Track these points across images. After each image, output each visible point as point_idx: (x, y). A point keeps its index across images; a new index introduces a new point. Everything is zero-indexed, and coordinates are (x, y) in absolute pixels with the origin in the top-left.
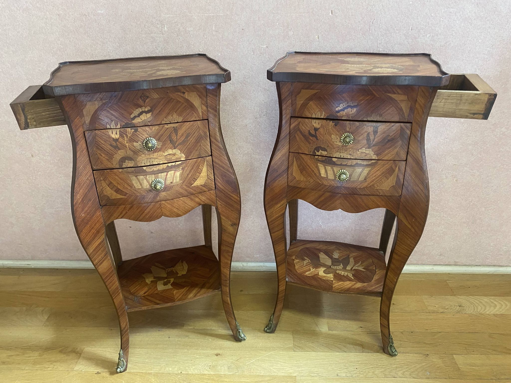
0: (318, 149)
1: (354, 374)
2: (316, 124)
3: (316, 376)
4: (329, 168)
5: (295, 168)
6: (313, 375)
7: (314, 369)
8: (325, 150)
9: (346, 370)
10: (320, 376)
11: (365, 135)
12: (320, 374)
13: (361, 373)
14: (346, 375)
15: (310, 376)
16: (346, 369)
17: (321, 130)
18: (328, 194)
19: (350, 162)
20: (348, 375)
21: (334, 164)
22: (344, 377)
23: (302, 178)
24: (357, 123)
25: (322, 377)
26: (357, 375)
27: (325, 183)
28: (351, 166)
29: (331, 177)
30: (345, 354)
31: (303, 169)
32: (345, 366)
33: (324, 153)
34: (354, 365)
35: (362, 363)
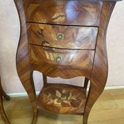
0: (44, 42)
2: (42, 27)
4: (51, 54)
5: (32, 53)
8: (47, 43)
11: (71, 34)
17: (45, 31)
18: (52, 69)
19: (62, 51)
21: (53, 51)
23: (37, 60)
24: (66, 27)
27: (50, 63)
28: (63, 53)
29: (52, 59)
31: (37, 54)
33: (48, 45)
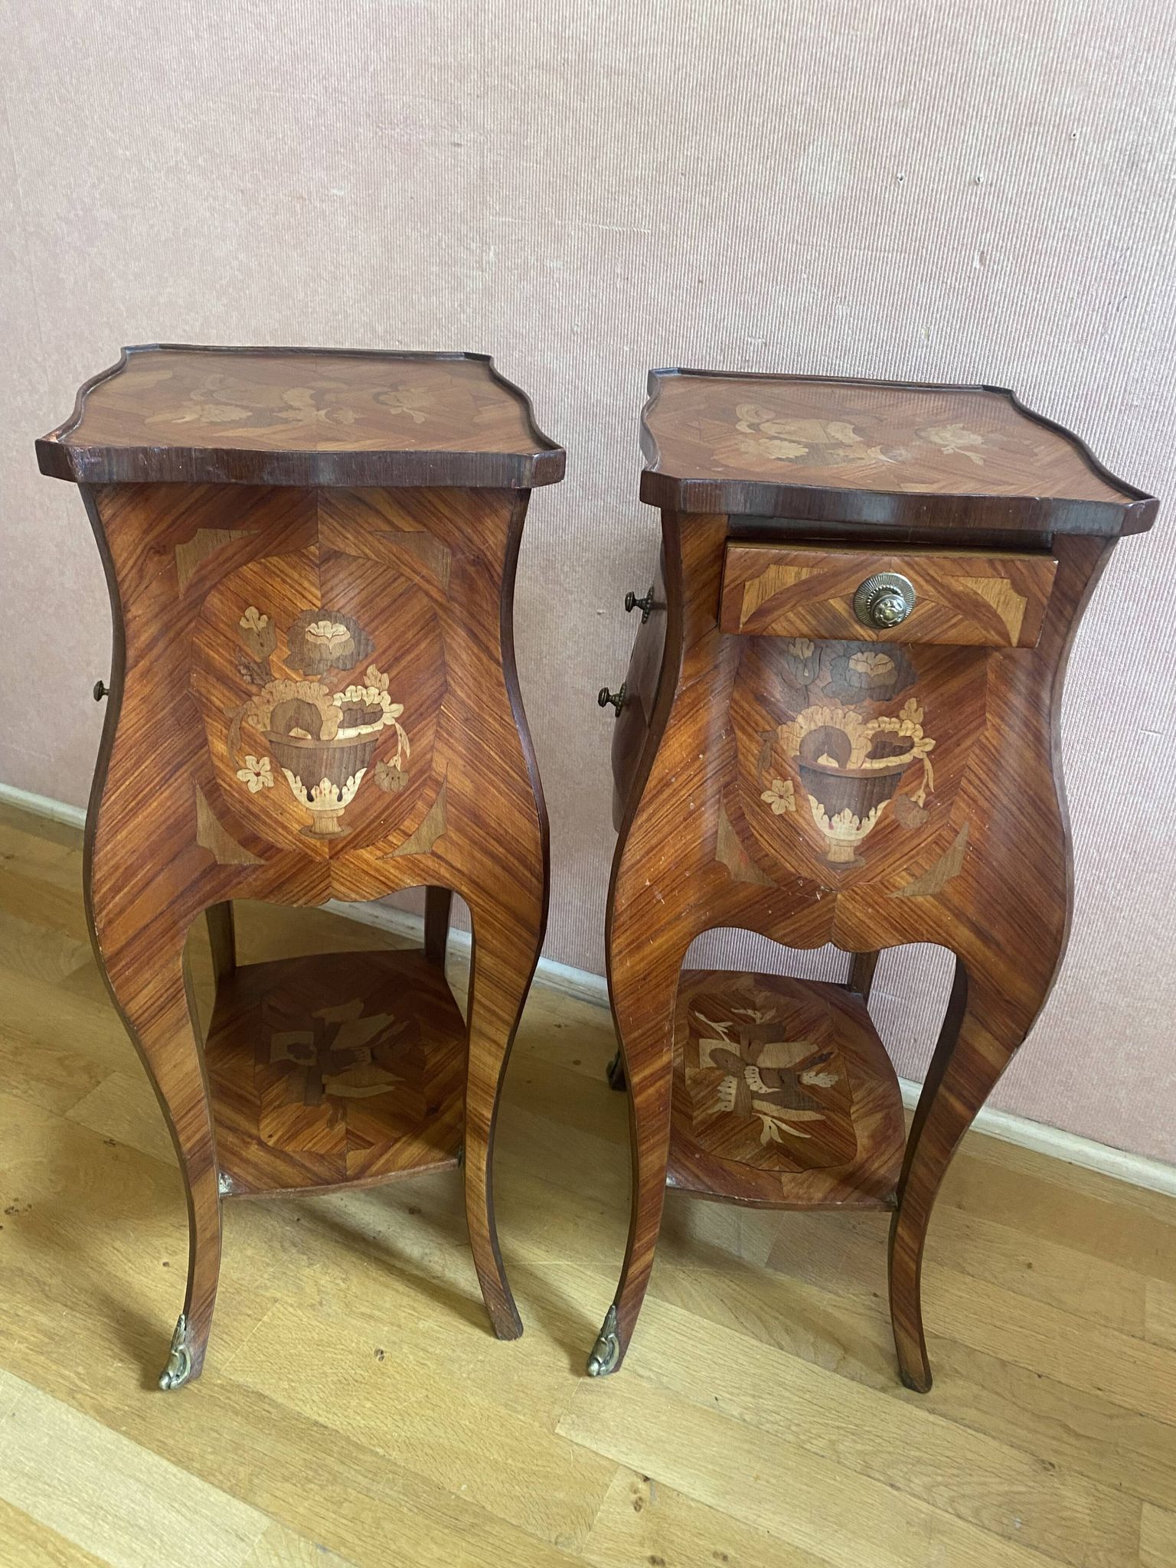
1: (768, 1421)
3: (649, 1379)
6: (641, 1371)
7: (657, 1359)
9: (749, 1399)
10: (661, 1383)
12: (665, 1380)
13: (793, 1428)
14: (741, 1414)
15: (635, 1371)
16: (754, 1396)
20: (747, 1418)
22: (732, 1416)
25: (668, 1388)
26: (776, 1427)
30: (775, 1353)
32: (754, 1385)
34: (784, 1397)
35: (815, 1401)
